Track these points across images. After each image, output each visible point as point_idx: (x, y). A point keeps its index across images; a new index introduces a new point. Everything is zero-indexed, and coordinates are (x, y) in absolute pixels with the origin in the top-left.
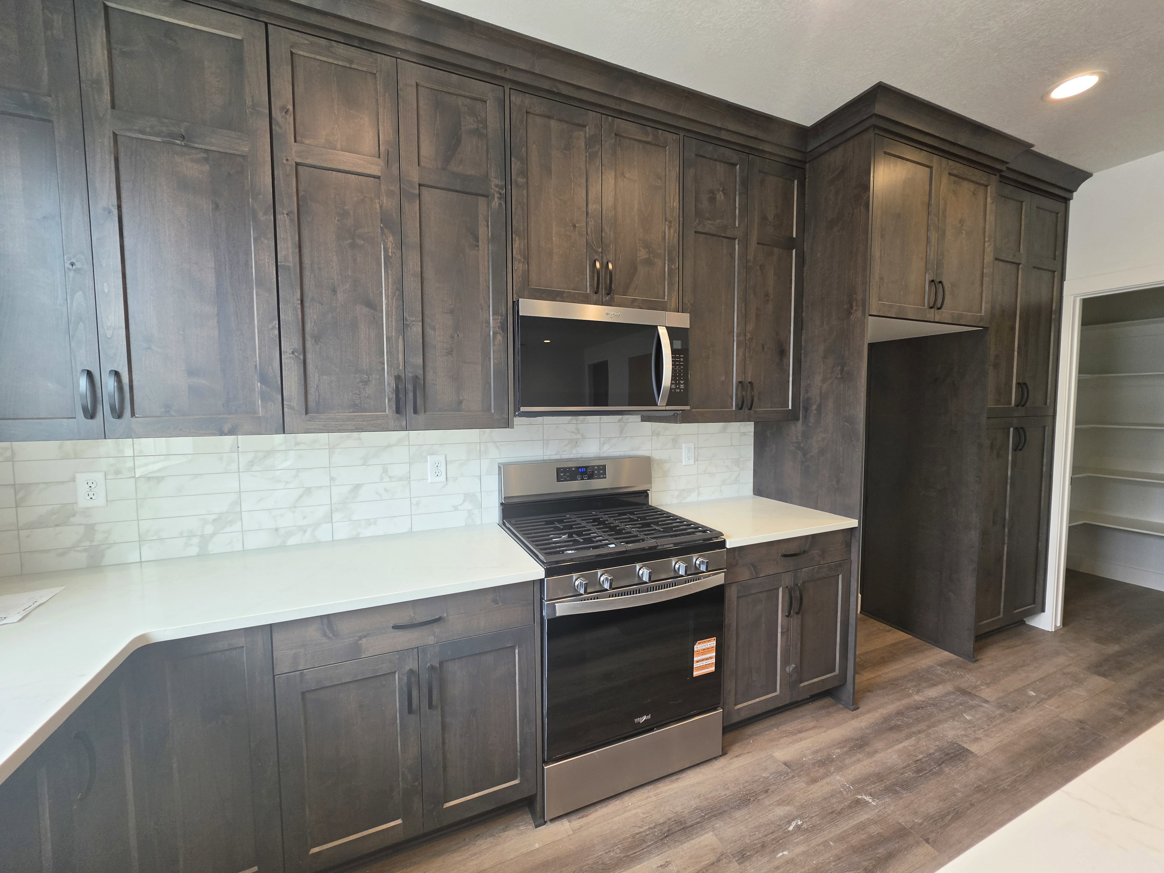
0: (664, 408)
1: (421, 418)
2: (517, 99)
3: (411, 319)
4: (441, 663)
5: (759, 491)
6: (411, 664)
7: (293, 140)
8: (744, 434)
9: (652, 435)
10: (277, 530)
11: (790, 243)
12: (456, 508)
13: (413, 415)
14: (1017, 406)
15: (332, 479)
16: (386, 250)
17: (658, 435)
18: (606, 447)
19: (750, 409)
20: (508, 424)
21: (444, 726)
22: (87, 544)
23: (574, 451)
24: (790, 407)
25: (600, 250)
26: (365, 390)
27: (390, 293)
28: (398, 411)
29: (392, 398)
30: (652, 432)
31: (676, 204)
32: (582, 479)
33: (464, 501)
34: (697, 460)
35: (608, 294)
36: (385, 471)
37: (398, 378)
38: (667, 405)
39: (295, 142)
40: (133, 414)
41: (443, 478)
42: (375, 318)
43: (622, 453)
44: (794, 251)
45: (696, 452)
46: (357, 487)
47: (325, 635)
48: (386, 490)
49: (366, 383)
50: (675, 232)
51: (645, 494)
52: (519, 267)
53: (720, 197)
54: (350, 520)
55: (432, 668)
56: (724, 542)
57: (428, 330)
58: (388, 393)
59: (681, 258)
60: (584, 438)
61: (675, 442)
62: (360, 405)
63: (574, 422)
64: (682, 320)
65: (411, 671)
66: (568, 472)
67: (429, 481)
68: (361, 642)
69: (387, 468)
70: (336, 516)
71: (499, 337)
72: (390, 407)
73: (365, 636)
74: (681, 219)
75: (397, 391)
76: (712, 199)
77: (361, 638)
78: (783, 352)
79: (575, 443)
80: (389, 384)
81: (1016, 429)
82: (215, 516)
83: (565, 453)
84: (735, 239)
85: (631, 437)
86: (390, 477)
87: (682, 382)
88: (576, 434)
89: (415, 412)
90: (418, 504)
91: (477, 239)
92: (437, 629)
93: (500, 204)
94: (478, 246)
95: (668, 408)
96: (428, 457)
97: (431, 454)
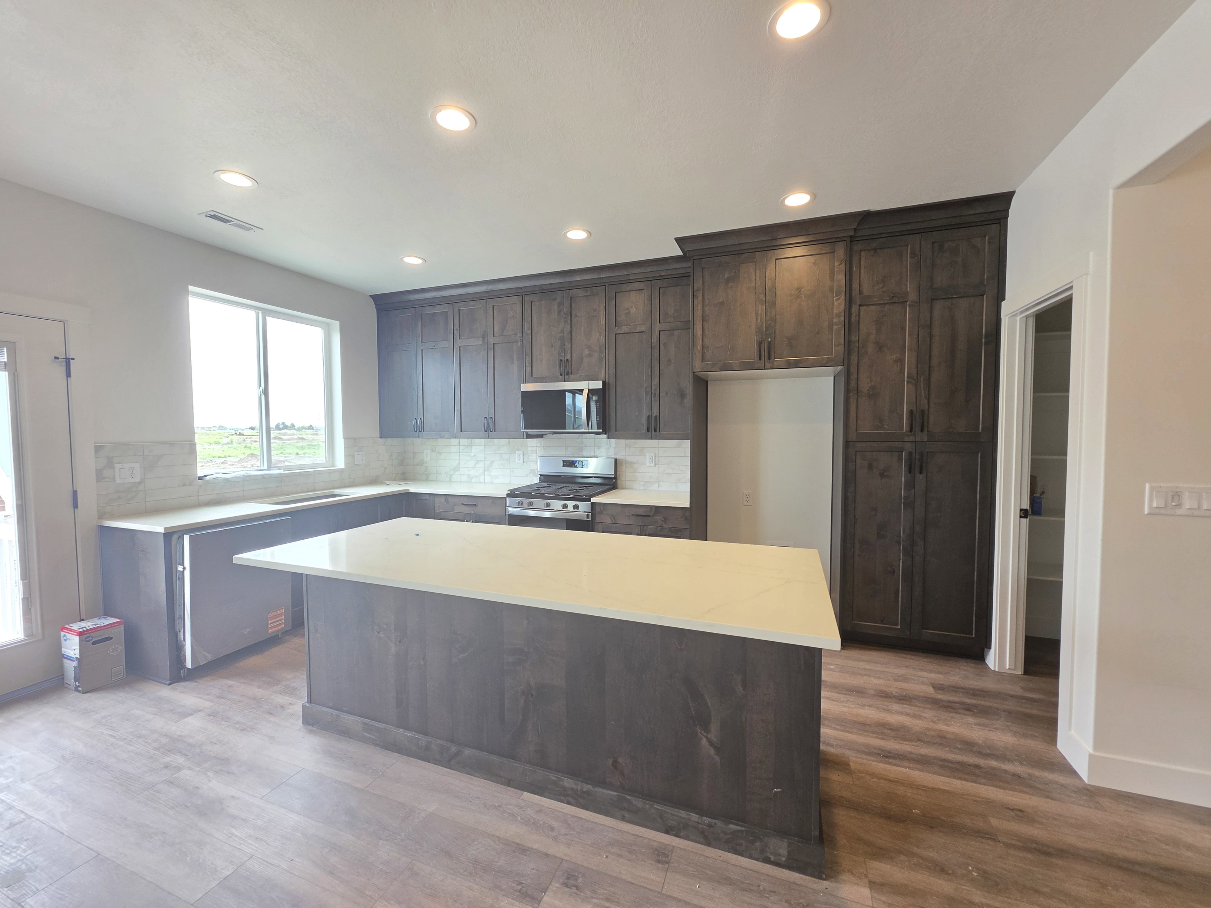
1: (493, 434)
2: (527, 298)
7: (458, 338)
9: (626, 447)
10: (469, 475)
12: (527, 476)
13: (491, 433)
14: (908, 431)
15: (485, 458)
17: (630, 447)
19: (656, 432)
22: (426, 472)
25: (563, 355)
26: (477, 423)
28: (487, 431)
29: (485, 426)
30: (626, 445)
33: (530, 473)
34: (658, 464)
35: (568, 375)
36: (501, 456)
37: (487, 419)
39: (460, 339)
40: (424, 431)
41: (522, 461)
45: (657, 460)
46: (493, 462)
47: (446, 502)
48: (501, 464)
49: (477, 420)
50: (603, 337)
52: (528, 369)
53: (633, 310)
54: (490, 475)
57: (496, 399)
58: (482, 425)
59: (607, 350)
61: (642, 451)
62: (475, 429)
64: (598, 385)
67: (517, 462)
70: (486, 473)
71: (516, 401)
72: (484, 430)
75: (486, 424)
76: (629, 313)
80: (484, 421)
82: (453, 468)
83: (576, 454)
86: (503, 459)
89: (491, 431)
90: (513, 471)
92: (474, 508)
93: (521, 344)
94: (513, 362)
96: (517, 451)
97: (518, 450)
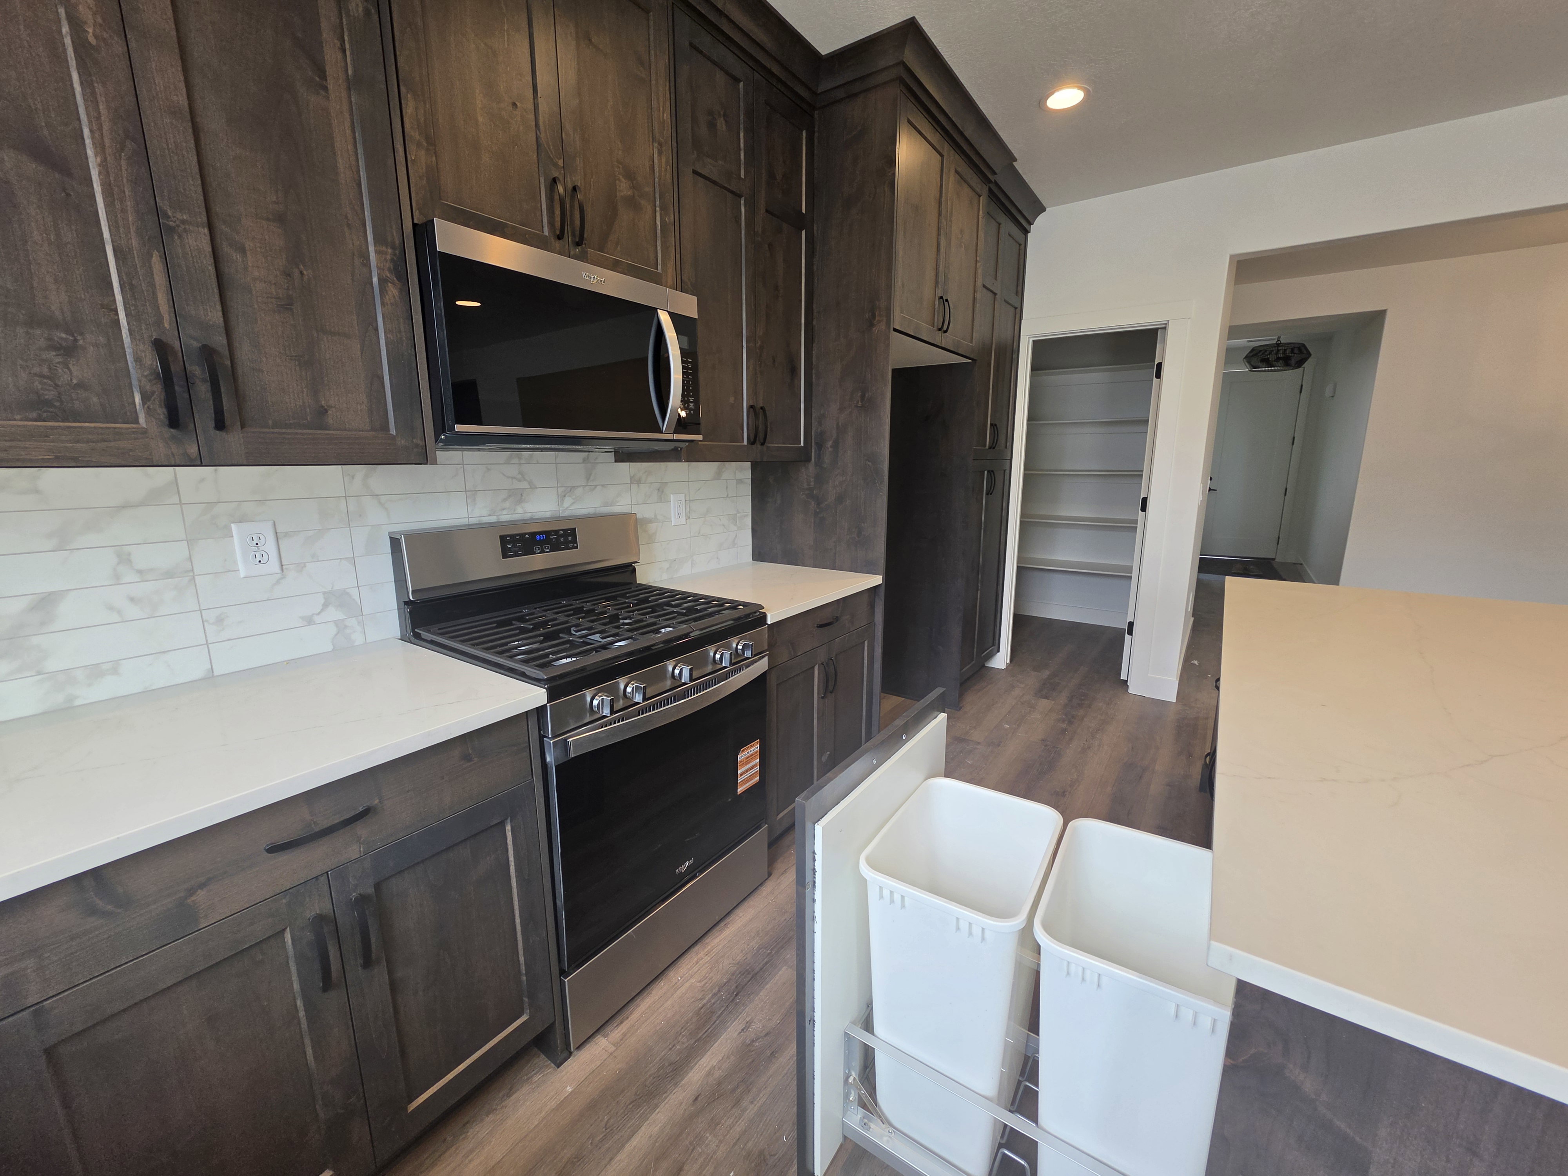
0: (670, 437)
1: (234, 439)
3: (179, 215)
4: (378, 886)
5: (759, 555)
6: (317, 905)
8: (740, 481)
9: (631, 483)
11: (799, 222)
12: (309, 621)
13: (213, 432)
14: (990, 448)
16: (76, 25)
17: (639, 482)
18: (568, 502)
19: (763, 444)
20: (424, 458)
21: (394, 987)
23: (519, 510)
24: (802, 444)
25: (560, 163)
26: (68, 368)
27: (107, 142)
28: (174, 421)
29: (153, 393)
30: (631, 478)
31: (667, 116)
32: (542, 552)
33: (325, 606)
34: (689, 518)
35: (578, 244)
36: (124, 559)
37: (161, 348)
38: (674, 433)
41: (273, 566)
42: (68, 195)
43: (591, 511)
44: (804, 232)
45: (688, 507)
46: (47, 600)
47: (92, 911)
48: (132, 599)
49: (69, 351)
50: (667, 162)
51: (629, 569)
52: (420, 157)
53: (721, 124)
54: (39, 673)
55: (363, 899)
56: (764, 616)
57: (225, 249)
58: (140, 381)
59: (676, 205)
60: (533, 487)
61: (661, 491)
62: (57, 404)
63: (516, 461)
64: (689, 306)
65: (320, 919)
66: (518, 541)
67: (242, 574)
68: (193, 898)
69: (129, 554)
71: (393, 291)
72: (149, 412)
73: (202, 886)
74: (675, 144)
75: (166, 378)
76: (712, 125)
77: (192, 892)
78: (794, 371)
79: (518, 496)
80: (138, 360)
81: (988, 472)
83: (505, 512)
84: (740, 196)
85: (603, 486)
86: (140, 572)
87: (691, 399)
88: (520, 481)
89: (220, 425)
90: (220, 620)
91: (322, 73)
92: (362, 830)
94: (326, 89)
95: (677, 437)
96: (233, 526)
97: (242, 520)
